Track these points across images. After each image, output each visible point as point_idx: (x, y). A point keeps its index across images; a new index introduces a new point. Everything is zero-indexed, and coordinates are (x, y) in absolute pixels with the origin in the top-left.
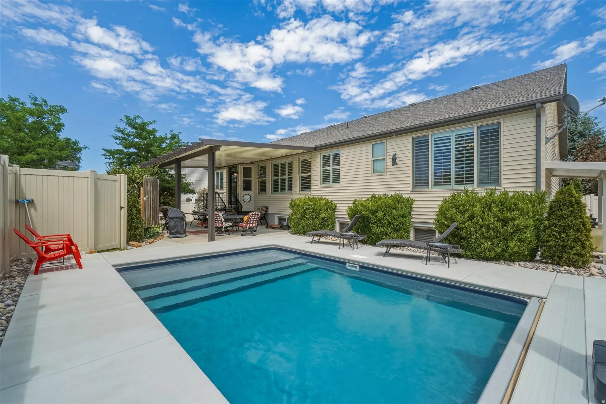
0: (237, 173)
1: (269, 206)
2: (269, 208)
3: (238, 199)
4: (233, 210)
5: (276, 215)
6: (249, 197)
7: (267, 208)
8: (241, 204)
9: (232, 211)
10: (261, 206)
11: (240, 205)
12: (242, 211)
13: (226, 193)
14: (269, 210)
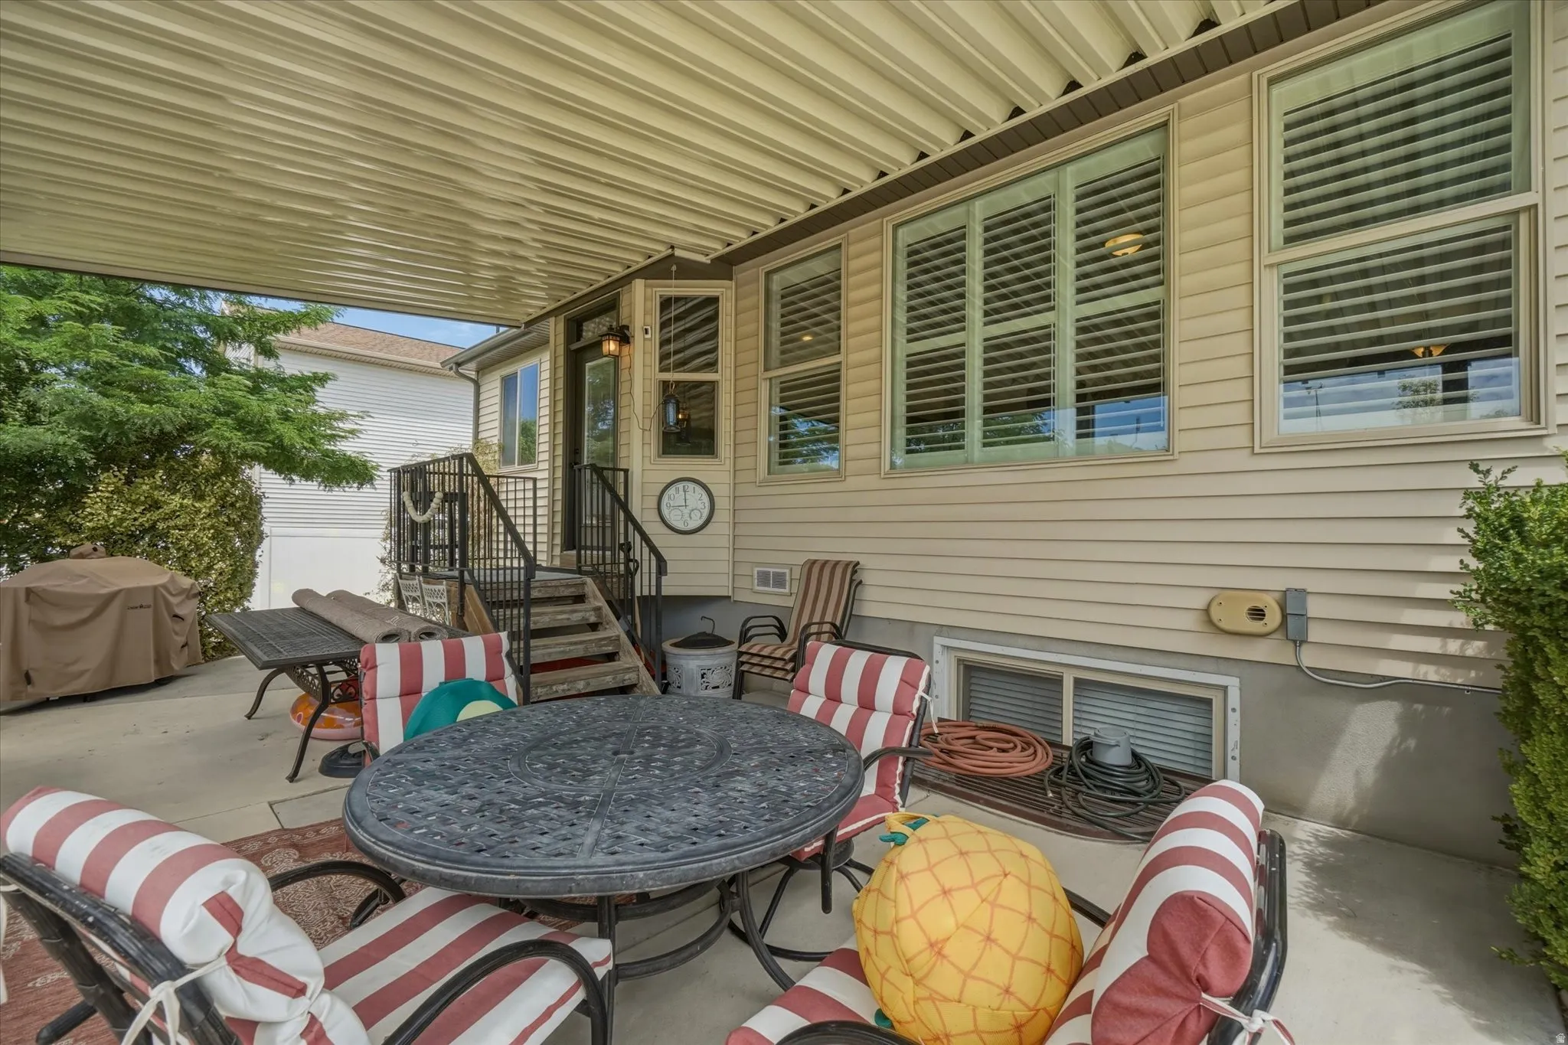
0: (623, 336)
1: (864, 561)
2: (867, 577)
3: (625, 506)
4: (591, 586)
5: (938, 641)
6: (697, 499)
7: (852, 573)
8: (653, 549)
9: (580, 599)
10: (801, 559)
11: (640, 551)
12: (665, 592)
13: (545, 484)
14: (868, 593)
